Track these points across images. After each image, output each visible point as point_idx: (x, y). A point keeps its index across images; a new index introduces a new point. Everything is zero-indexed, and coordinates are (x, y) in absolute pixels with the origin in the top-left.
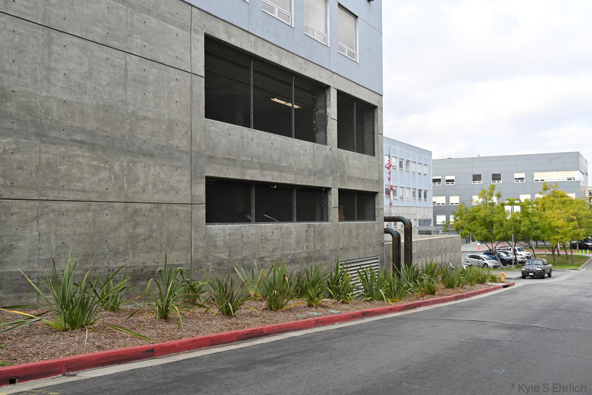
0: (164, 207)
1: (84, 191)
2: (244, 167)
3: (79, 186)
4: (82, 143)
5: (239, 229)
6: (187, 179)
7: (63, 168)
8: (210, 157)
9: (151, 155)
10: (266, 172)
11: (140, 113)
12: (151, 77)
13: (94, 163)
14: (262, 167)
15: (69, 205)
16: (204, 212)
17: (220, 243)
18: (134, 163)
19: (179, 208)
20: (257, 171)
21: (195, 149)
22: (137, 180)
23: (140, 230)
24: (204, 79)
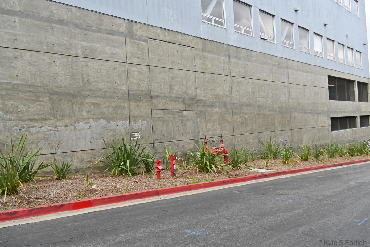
0: (324, 127)
1: (311, 125)
2: (338, 113)
3: (310, 124)
4: (310, 113)
5: (338, 132)
6: (327, 119)
7: (308, 120)
8: (331, 112)
9: (320, 113)
10: (342, 114)
11: (318, 102)
12: (319, 92)
13: (312, 117)
14: (341, 112)
15: (309, 129)
16: (331, 128)
17: (334, 137)
18: (318, 116)
19: (326, 127)
20: (340, 114)
21: (328, 110)
22: (319, 121)
23: (320, 134)
24: (328, 89)
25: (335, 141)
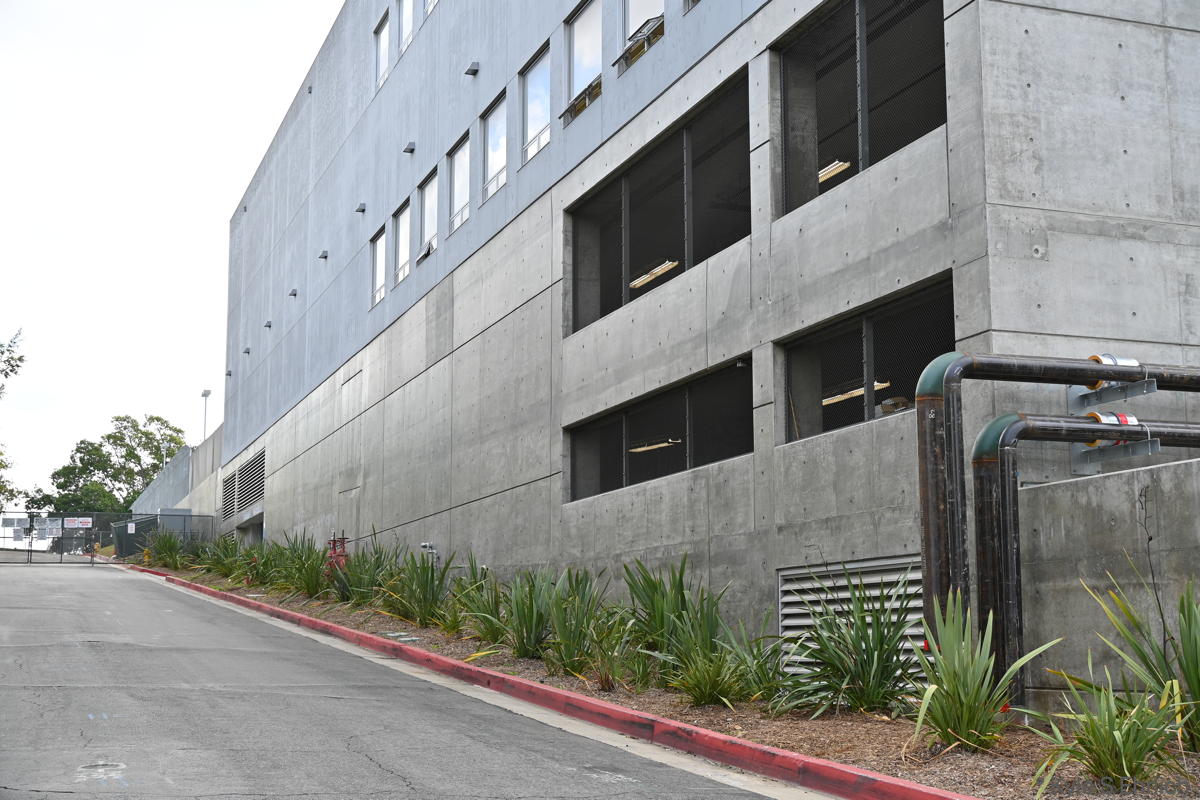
5: (591, 504)
6: (547, 440)
8: (566, 397)
9: (526, 423)
16: (559, 484)
17: (573, 531)
19: (541, 484)
20: (613, 389)
21: (553, 393)
24: (562, 283)
25: (576, 552)
